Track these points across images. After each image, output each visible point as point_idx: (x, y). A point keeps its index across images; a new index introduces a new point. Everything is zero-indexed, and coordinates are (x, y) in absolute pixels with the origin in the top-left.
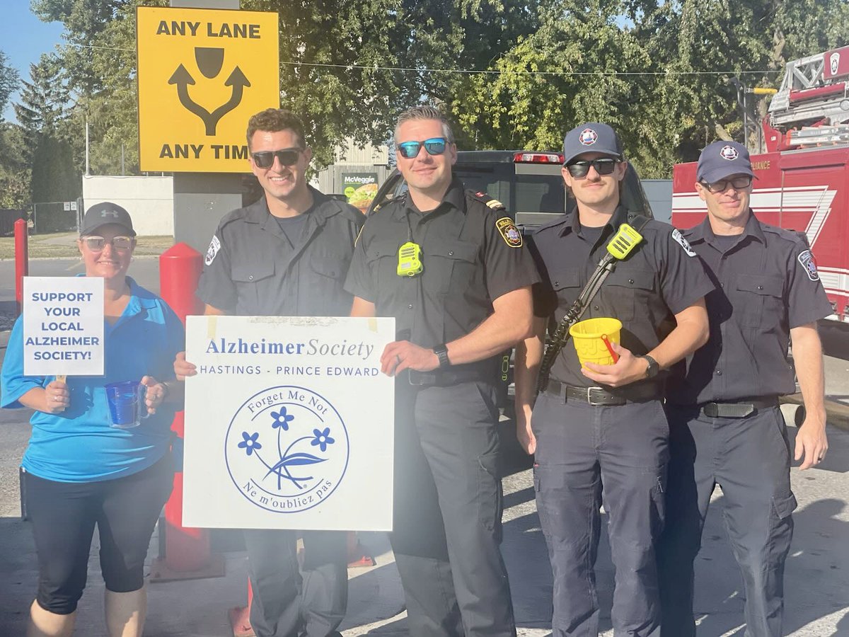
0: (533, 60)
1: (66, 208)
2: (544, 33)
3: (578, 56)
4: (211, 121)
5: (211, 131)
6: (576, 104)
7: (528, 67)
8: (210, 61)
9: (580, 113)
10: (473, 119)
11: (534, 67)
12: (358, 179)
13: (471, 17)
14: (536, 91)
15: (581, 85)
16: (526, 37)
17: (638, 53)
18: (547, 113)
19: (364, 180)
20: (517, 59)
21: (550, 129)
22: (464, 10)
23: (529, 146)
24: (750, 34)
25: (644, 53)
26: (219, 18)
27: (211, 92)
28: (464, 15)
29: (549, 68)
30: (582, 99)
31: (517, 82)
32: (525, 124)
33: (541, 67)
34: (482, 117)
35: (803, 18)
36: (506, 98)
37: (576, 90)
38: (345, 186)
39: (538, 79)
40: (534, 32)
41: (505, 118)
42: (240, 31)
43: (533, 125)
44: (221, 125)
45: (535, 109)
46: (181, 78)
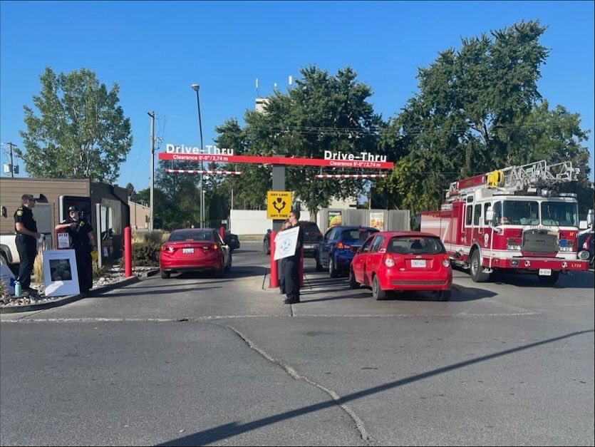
0: (405, 166)
1: (223, 223)
2: (411, 155)
3: (424, 165)
4: (279, 211)
5: (279, 212)
6: (423, 183)
7: (404, 170)
8: (279, 200)
9: (425, 187)
10: (382, 189)
11: (406, 169)
12: (334, 214)
13: (381, 150)
14: (407, 178)
15: (425, 176)
16: (404, 157)
17: (449, 164)
18: (411, 187)
19: (336, 214)
20: (400, 166)
21: (413, 194)
22: (378, 146)
23: (405, 200)
24: (497, 156)
25: (452, 164)
26: (281, 193)
27: (279, 205)
28: (378, 149)
29: (412, 170)
30: (426, 182)
31: (399, 175)
32: (403, 191)
33: (409, 169)
34: (385, 189)
35: (518, 149)
36: (395, 181)
37: (424, 178)
38: (329, 216)
39: (408, 174)
40: (407, 154)
41: (395, 189)
42: (285, 195)
43: (406, 192)
44: (281, 211)
45: (407, 186)
46: (275, 203)
